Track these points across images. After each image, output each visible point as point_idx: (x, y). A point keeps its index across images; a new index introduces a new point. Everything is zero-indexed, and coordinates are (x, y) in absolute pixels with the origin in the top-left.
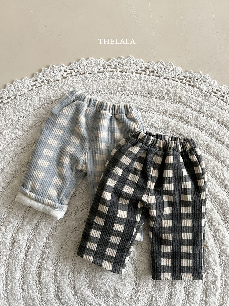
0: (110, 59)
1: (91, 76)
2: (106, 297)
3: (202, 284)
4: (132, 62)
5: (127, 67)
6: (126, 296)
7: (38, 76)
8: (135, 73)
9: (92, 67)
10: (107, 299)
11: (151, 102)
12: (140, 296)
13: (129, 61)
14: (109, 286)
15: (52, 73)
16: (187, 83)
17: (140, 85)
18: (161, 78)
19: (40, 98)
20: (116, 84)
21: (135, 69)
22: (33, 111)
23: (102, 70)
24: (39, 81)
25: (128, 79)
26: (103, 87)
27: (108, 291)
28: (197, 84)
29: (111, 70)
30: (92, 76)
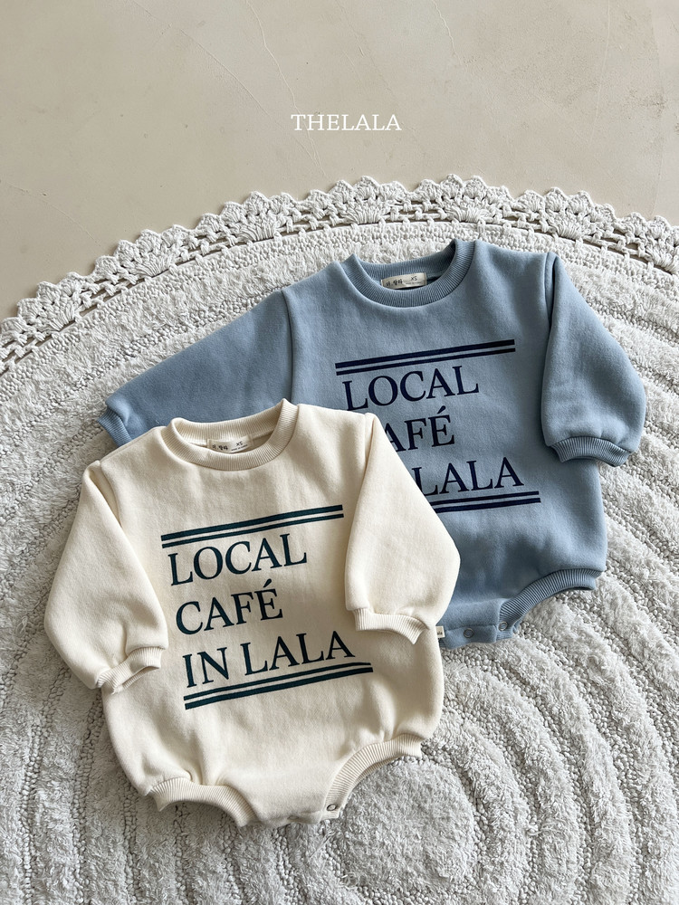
0: (200, 220)
1: (162, 279)
2: (408, 894)
3: (667, 756)
4: (261, 208)
6: (466, 869)
7: (13, 327)
8: (279, 234)
9: (158, 256)
10: (413, 898)
12: (506, 854)
13: (254, 207)
14: (407, 858)
15: (50, 307)
17: (304, 263)
18: (355, 225)
19: (37, 383)
20: (238, 278)
22: (27, 428)
24: (19, 340)
25: (265, 255)
26: (204, 299)
27: (407, 873)
28: (458, 209)
30: (165, 280)
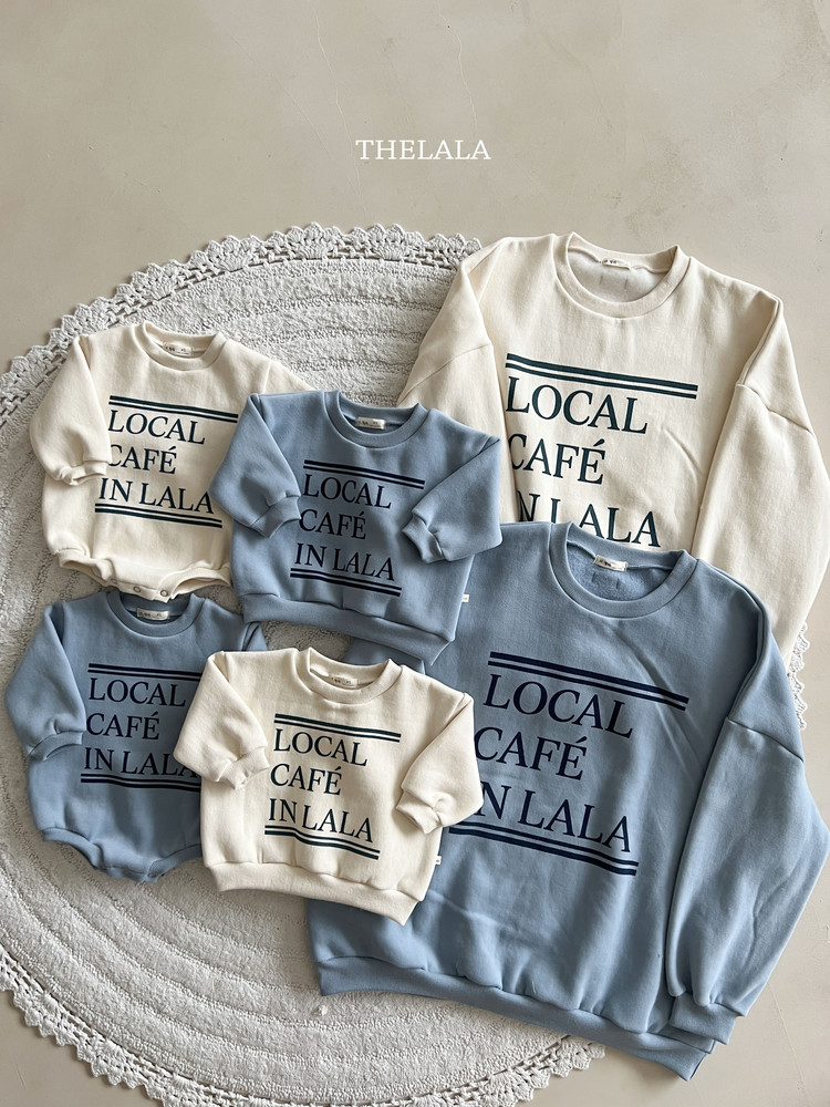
5: (308, 248)
11: (369, 311)
16: (436, 262)
21: (326, 250)
23: (257, 260)
29: (277, 258)
